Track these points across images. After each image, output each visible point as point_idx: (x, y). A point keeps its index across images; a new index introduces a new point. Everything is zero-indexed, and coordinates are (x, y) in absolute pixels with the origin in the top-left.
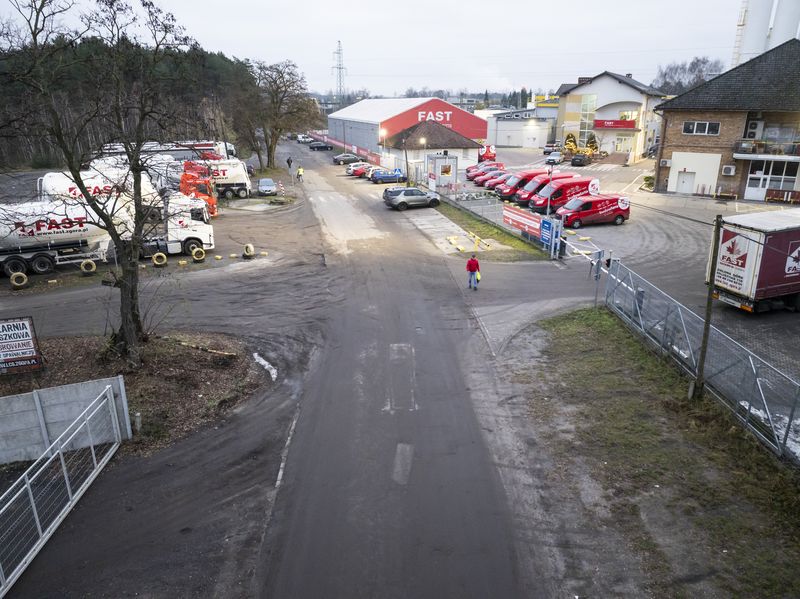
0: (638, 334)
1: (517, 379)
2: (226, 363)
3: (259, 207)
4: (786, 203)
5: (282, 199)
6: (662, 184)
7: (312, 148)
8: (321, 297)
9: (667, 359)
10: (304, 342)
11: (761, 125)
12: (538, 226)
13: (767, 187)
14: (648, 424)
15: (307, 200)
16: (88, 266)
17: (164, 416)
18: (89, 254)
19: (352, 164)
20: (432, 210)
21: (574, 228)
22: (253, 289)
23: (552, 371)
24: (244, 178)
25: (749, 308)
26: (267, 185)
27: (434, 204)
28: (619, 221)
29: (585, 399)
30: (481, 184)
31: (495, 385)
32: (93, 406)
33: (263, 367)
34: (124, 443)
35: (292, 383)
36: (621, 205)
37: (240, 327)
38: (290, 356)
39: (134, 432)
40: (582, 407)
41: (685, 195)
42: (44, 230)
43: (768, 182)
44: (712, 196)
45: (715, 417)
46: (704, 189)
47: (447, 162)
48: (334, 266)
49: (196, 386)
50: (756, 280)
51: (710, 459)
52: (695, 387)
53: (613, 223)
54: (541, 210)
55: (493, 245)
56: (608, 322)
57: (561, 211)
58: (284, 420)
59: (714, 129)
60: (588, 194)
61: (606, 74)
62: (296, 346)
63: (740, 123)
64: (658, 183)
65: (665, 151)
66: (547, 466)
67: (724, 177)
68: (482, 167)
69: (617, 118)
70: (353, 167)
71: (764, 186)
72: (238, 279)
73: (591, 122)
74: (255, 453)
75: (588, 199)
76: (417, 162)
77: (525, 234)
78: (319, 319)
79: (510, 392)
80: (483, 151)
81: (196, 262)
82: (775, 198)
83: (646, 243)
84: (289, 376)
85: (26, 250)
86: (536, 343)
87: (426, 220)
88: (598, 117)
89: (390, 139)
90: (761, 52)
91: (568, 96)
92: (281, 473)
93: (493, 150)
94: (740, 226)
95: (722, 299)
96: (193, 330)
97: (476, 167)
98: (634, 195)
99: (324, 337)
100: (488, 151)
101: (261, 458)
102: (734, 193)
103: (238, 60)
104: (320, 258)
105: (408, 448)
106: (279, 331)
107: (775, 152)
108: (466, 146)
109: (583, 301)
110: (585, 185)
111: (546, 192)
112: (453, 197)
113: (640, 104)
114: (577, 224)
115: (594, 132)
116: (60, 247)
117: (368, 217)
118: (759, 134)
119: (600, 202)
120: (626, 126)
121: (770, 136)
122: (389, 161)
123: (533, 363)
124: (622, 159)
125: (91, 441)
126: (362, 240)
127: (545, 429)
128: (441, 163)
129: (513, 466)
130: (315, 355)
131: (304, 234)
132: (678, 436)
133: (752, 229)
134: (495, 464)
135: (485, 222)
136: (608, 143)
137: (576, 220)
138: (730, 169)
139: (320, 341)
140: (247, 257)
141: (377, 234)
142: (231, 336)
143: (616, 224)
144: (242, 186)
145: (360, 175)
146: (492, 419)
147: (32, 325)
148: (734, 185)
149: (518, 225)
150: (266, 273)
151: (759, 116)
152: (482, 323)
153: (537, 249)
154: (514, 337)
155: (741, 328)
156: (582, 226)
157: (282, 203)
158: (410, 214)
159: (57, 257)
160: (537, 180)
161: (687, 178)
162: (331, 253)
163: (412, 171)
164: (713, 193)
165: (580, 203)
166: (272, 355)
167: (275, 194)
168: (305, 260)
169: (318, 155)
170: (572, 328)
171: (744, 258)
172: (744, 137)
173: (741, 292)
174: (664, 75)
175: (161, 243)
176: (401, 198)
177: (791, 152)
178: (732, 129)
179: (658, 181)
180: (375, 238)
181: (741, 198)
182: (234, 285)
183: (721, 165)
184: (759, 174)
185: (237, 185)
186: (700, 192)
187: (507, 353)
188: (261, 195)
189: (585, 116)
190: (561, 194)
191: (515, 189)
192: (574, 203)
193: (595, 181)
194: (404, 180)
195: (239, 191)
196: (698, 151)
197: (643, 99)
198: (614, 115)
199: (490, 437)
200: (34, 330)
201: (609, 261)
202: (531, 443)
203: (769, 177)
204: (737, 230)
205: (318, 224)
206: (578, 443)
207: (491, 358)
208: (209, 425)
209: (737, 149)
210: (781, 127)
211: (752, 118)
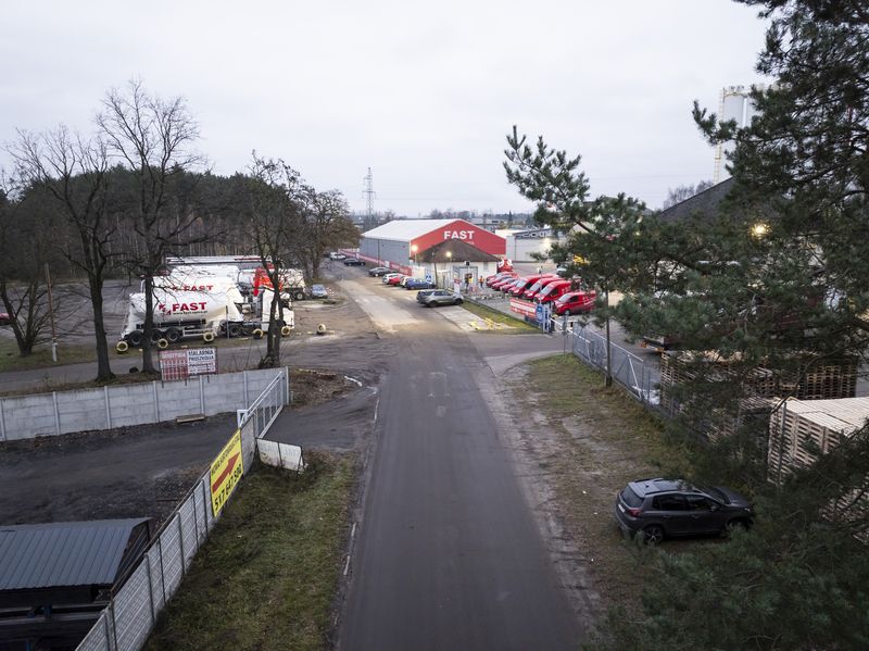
1: (509, 384)
2: (329, 378)
5: (333, 300)
7: (347, 264)
8: (380, 353)
10: (374, 372)
12: (534, 310)
14: (580, 398)
15: (354, 301)
16: (209, 337)
18: (207, 329)
19: (387, 276)
20: (457, 307)
24: (302, 284)
26: (319, 290)
27: (458, 302)
29: (547, 391)
30: (497, 289)
31: (495, 387)
32: (272, 385)
33: (352, 381)
34: (286, 405)
35: (372, 388)
37: (330, 367)
38: (368, 378)
39: (290, 402)
40: (544, 393)
42: (178, 310)
45: (615, 392)
48: (385, 339)
49: (316, 386)
51: (607, 407)
55: (503, 326)
57: (556, 303)
58: (372, 400)
62: (370, 374)
66: (519, 412)
68: (500, 276)
75: (575, 294)
76: (445, 273)
77: (527, 318)
78: (381, 363)
79: (503, 389)
80: (502, 264)
81: (283, 336)
84: (369, 385)
85: (163, 325)
86: (523, 371)
87: (452, 313)
89: (420, 254)
92: (376, 416)
93: (510, 264)
97: (495, 277)
99: (387, 370)
100: (506, 264)
101: (363, 411)
104: (374, 335)
106: (357, 368)
108: (486, 260)
111: (546, 291)
116: (186, 323)
119: (584, 296)
122: (420, 273)
123: (520, 378)
126: (404, 325)
127: (521, 401)
131: (358, 322)
132: (594, 401)
134: (491, 412)
137: (567, 309)
139: (385, 372)
140: (319, 334)
144: (300, 290)
145: (395, 284)
146: (491, 398)
149: (521, 312)
150: (337, 342)
152: (490, 364)
153: (534, 327)
154: (510, 369)
156: (570, 314)
159: (184, 331)
160: (540, 282)
162: (382, 332)
163: (441, 279)
165: (569, 297)
166: (356, 377)
167: (326, 297)
168: (363, 336)
169: (353, 269)
176: (432, 298)
180: (414, 324)
185: (296, 289)
187: (504, 375)
188: (316, 297)
190: (557, 292)
191: (523, 289)
192: (565, 297)
194: (433, 286)
195: (297, 294)
199: (489, 404)
202: (512, 405)
205: (367, 316)
206: (538, 405)
207: (494, 377)
208: (330, 401)
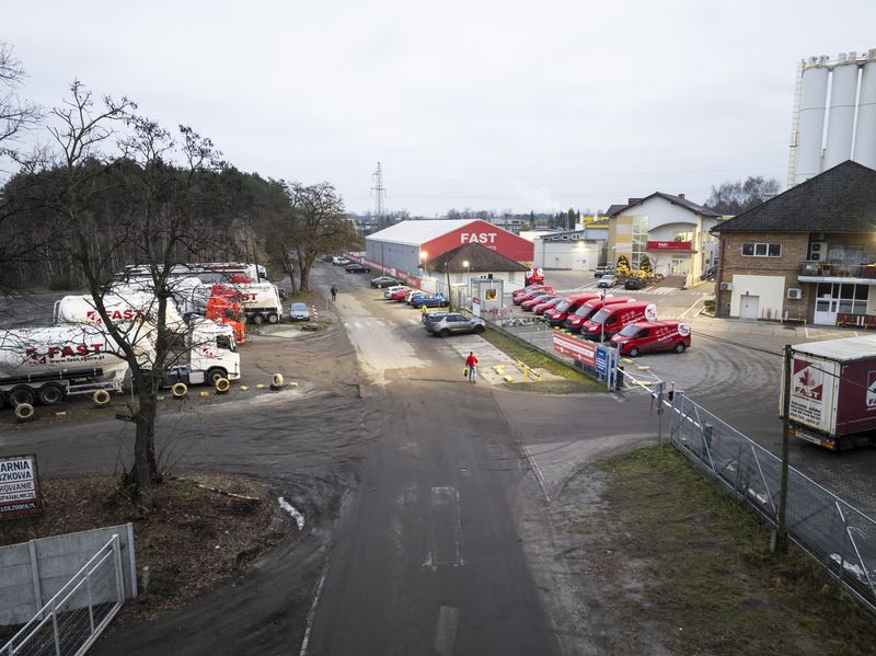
0: (709, 476)
1: (577, 528)
2: (247, 509)
3: (290, 333)
4: (860, 328)
5: (315, 325)
6: (723, 308)
7: (349, 271)
8: (355, 433)
9: (743, 505)
10: (335, 484)
11: (824, 247)
12: (592, 355)
13: (837, 311)
14: (728, 581)
15: (342, 325)
16: (102, 397)
17: (175, 571)
18: (102, 384)
19: (391, 288)
20: (477, 337)
21: (631, 356)
22: (281, 422)
23: (614, 518)
24: (276, 303)
25: (831, 445)
26: (300, 310)
27: (478, 330)
28: (680, 348)
29: (655, 553)
30: (529, 309)
31: (550, 535)
32: (96, 559)
33: (288, 513)
34: (128, 602)
35: (321, 533)
36: (680, 332)
37: (265, 467)
38: (319, 501)
39: (140, 589)
40: (650, 561)
41: (750, 320)
42: (58, 357)
43: (838, 305)
44: (779, 321)
45: (803, 573)
46: (769, 313)
47: (493, 286)
48: (370, 398)
49: (213, 536)
50: (835, 414)
51: (803, 625)
52: (778, 537)
53: (674, 351)
54: (595, 337)
55: (543, 375)
56: (674, 462)
57: (616, 338)
58: (311, 576)
59: (775, 250)
60: (645, 320)
61: (657, 195)
62: (326, 490)
63: (802, 244)
64: (719, 307)
65: (725, 274)
66: (614, 633)
67: (790, 301)
68: (529, 292)
69: (672, 239)
70: (391, 291)
71: (834, 310)
72: (265, 412)
73: (644, 244)
74: (278, 616)
75: (644, 325)
76: (460, 285)
77: (578, 363)
78: (353, 458)
79: (567, 543)
80: (530, 274)
81: (219, 393)
82: (847, 323)
83: (711, 372)
84: (317, 524)
85: (35, 379)
86: (595, 486)
88: (651, 238)
89: (431, 262)
90: (816, 172)
91: (619, 218)
92: (306, 641)
93: (540, 273)
94: (811, 355)
95: (799, 435)
96: (212, 470)
97: (523, 291)
98: (694, 320)
99: (358, 479)
100: (535, 274)
101: (284, 622)
102: (802, 317)
103: (273, 181)
104: (354, 389)
105: (453, 611)
106: (308, 472)
107: (842, 274)
108: (512, 269)
109: (646, 438)
110: (640, 310)
111: (599, 318)
112: (499, 323)
113: (695, 225)
114: (634, 352)
115: (648, 254)
116: (72, 376)
117: (408, 345)
118: (823, 256)
119: (659, 328)
120: (682, 248)
121: (834, 258)
122: (430, 284)
123: (593, 509)
124: (679, 282)
125: (90, 601)
126: (400, 370)
127: (608, 588)
128: (485, 287)
129: (573, 633)
130: (347, 501)
131: (338, 362)
132: (762, 596)
133: (825, 358)
134: (554, 631)
135: (535, 350)
136: (663, 266)
137: (634, 347)
138: (796, 292)
139: (354, 484)
140: (275, 389)
141: (417, 363)
142: (254, 477)
143: (676, 352)
144: (273, 311)
145: (399, 299)
146: (548, 576)
147: (35, 464)
148: (802, 309)
149: (570, 353)
150: (295, 405)
151: (822, 238)
152: (534, 463)
153: (592, 379)
154: (571, 479)
155: (823, 468)
156: (640, 354)
157: (314, 329)
158: (453, 341)
159: (68, 387)
160: (589, 305)
161: (750, 302)
162: (367, 383)
163: (455, 295)
164: (780, 317)
165: (636, 330)
166: (299, 499)
167: (307, 320)
168: (338, 392)
169: (354, 278)
170: (636, 469)
171: (819, 389)
172: (808, 259)
173: (820, 427)
174: (718, 195)
175: (182, 373)
176: (444, 324)
177: (859, 275)
178: (794, 251)
179: (720, 305)
180: (415, 368)
181: (811, 323)
182: (260, 419)
183: (786, 289)
184: (828, 298)
185: (268, 309)
186: (765, 317)
187: (563, 498)
188: (293, 320)
189: (637, 238)
190: (616, 320)
191: (565, 315)
192: (629, 329)
193: (651, 306)
194: (446, 304)
195: (269, 316)
196: (760, 274)
197: (698, 220)
198: (668, 237)
199: (547, 598)
200: (36, 470)
201: (671, 393)
202: (595, 606)
203: (838, 300)
204: (809, 360)
205: (354, 352)
206: (648, 605)
207: (545, 503)
208: (225, 583)
209: (801, 271)
210: (846, 249)
211: (814, 240)
